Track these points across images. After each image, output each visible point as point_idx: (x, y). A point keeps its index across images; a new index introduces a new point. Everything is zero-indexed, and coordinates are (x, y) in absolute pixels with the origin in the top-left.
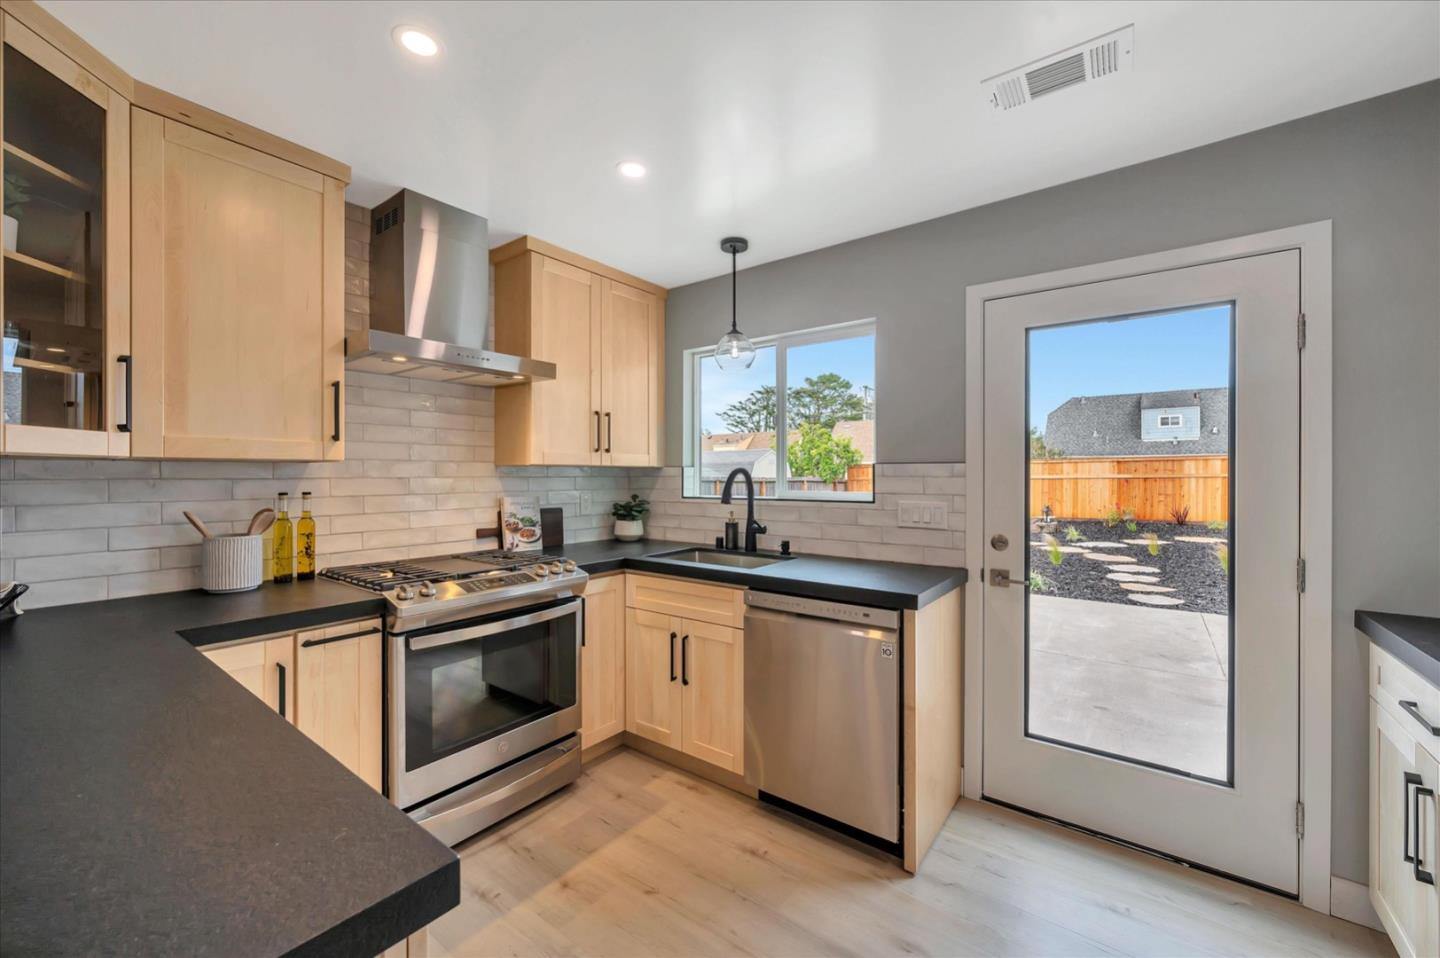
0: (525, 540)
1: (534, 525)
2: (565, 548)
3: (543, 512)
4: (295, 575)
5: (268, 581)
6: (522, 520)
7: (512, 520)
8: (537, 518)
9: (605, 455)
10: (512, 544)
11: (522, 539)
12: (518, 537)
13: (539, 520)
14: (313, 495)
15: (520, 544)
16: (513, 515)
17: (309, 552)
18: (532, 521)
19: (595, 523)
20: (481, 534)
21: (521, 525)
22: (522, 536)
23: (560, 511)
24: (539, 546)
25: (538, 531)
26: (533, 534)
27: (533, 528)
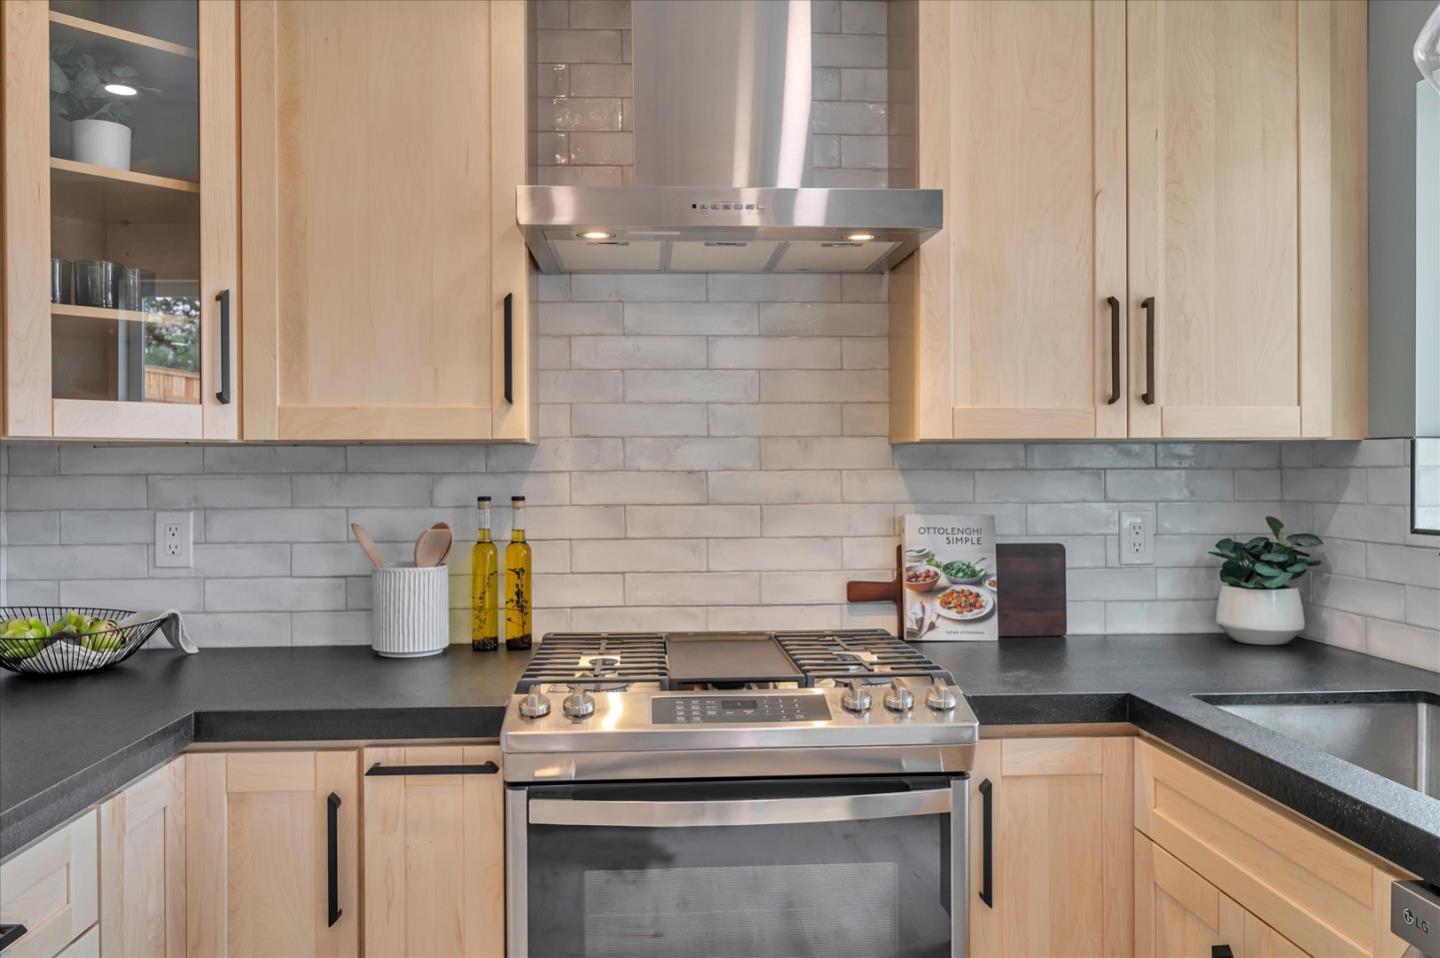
0: (953, 614)
1: (979, 583)
2: (1069, 640)
3: (1003, 551)
4: (502, 639)
5: (460, 646)
6: (947, 568)
7: (923, 567)
8: (988, 566)
9: (1139, 411)
10: (920, 622)
11: (945, 612)
12: (934, 606)
13: (993, 570)
14: (528, 501)
15: (939, 623)
16: (928, 557)
17: (521, 602)
18: (974, 574)
19: (1165, 586)
20: (859, 593)
21: (943, 580)
22: (946, 604)
23: (1058, 551)
24: (990, 632)
25: (988, 596)
26: (974, 602)
27: (974, 589)
